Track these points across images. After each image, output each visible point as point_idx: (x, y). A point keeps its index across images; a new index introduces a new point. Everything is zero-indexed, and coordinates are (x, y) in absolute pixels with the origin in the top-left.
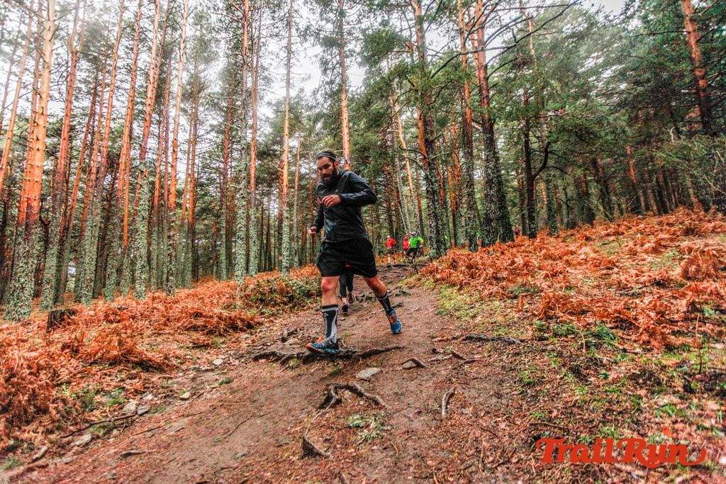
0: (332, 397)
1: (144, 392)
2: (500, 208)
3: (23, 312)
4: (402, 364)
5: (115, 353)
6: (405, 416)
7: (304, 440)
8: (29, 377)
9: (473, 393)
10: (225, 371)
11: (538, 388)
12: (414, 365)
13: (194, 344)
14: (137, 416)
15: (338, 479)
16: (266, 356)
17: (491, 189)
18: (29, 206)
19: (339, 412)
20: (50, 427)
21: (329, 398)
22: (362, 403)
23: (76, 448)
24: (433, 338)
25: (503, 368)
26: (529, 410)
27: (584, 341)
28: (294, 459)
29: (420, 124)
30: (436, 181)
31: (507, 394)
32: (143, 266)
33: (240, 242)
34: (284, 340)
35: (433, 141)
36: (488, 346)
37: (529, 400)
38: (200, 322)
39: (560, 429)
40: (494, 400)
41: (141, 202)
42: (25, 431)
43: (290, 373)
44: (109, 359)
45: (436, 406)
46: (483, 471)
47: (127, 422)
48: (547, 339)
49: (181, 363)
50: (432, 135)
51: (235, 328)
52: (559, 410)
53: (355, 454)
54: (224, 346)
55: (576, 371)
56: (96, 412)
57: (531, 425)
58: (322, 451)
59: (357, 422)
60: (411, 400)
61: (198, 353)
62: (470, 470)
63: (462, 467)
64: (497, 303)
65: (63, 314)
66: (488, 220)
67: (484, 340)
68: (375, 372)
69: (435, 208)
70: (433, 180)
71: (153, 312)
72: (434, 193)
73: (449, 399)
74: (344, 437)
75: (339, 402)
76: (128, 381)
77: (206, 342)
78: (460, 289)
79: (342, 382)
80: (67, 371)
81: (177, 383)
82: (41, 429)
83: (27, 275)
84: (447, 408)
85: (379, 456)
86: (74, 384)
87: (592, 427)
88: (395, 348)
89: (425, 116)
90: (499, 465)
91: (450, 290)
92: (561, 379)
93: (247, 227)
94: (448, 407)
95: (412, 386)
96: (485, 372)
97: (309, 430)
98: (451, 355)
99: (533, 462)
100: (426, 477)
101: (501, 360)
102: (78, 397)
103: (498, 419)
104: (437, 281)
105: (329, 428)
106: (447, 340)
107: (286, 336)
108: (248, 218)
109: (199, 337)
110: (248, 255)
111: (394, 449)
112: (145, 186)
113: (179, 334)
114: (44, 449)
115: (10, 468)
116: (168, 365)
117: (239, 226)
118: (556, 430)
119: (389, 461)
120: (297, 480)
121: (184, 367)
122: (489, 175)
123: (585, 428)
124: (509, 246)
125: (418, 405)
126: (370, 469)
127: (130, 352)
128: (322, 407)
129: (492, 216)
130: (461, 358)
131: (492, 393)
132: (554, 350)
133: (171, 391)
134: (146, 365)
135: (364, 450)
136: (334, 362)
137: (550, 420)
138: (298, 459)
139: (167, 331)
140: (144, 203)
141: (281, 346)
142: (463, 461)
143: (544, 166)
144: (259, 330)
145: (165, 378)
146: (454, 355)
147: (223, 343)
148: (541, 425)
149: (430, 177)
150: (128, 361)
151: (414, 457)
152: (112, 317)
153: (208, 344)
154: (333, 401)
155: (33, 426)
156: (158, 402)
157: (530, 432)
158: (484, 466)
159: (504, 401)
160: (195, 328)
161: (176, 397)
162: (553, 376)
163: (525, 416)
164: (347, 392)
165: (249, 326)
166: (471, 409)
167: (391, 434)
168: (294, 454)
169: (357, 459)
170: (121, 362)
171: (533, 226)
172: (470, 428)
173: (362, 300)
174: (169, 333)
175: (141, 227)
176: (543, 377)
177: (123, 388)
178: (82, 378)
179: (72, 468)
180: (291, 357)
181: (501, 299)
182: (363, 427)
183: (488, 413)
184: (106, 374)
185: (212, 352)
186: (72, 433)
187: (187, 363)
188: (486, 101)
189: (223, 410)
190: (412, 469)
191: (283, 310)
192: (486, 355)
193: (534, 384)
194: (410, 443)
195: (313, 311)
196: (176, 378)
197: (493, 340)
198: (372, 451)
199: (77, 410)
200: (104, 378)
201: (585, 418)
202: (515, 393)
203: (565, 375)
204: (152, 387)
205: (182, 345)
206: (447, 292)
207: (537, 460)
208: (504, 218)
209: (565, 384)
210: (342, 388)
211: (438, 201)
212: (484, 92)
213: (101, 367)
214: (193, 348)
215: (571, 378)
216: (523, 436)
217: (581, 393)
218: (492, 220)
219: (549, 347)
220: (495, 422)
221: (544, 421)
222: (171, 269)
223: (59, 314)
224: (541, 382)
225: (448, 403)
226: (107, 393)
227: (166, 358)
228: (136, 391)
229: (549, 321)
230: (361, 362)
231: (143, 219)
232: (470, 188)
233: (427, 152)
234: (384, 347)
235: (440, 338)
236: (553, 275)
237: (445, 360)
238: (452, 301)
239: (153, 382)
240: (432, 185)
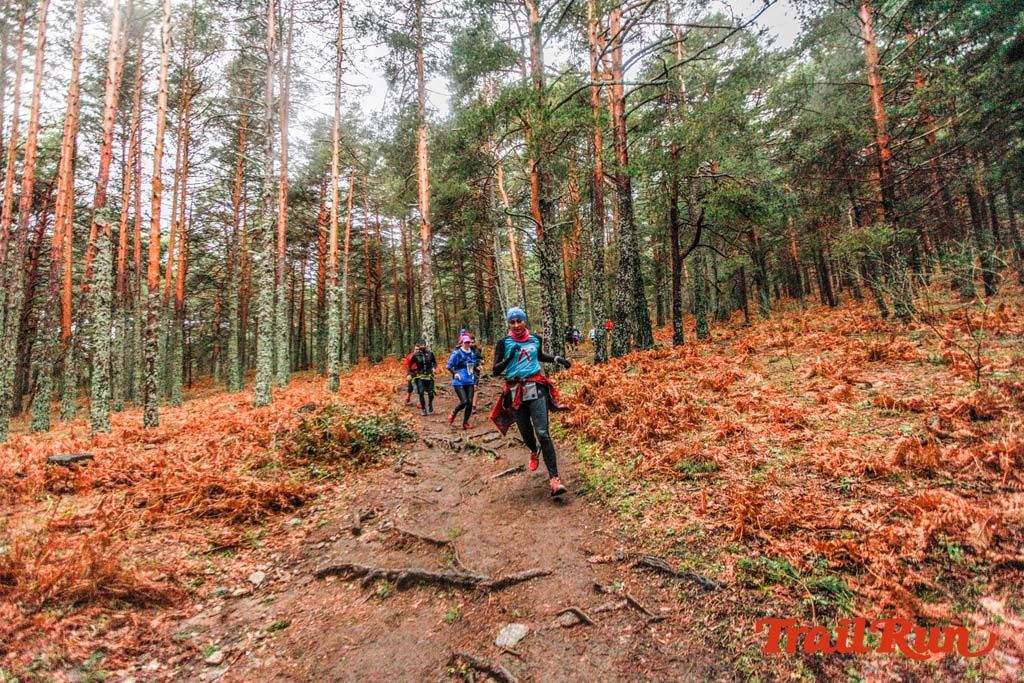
1: (141, 653)
2: (636, 296)
4: (559, 615)
5: (86, 583)
10: (271, 596)
12: (576, 620)
13: (215, 545)
16: (335, 572)
17: (626, 272)
24: (588, 554)
25: (708, 641)
27: (810, 600)
29: (533, 179)
30: (554, 261)
32: (104, 378)
33: (264, 338)
34: (357, 532)
35: (550, 204)
36: (676, 588)
38: (221, 503)
41: (99, 276)
43: (382, 611)
44: (73, 595)
48: (756, 587)
49: (197, 585)
50: (549, 195)
51: (277, 509)
54: (261, 544)
61: (223, 561)
64: (664, 486)
66: (622, 316)
67: (667, 572)
68: (523, 634)
69: (552, 299)
70: (550, 259)
71: (132, 473)
72: (551, 277)
76: (112, 634)
77: (234, 540)
78: (607, 446)
81: (196, 628)
88: (538, 575)
89: (540, 169)
91: (590, 447)
96: (683, 645)
98: (625, 602)
101: (703, 624)
104: (567, 426)
106: (610, 561)
107: (358, 526)
108: (276, 300)
109: (222, 530)
110: (274, 357)
112: (105, 251)
113: (189, 527)
116: (176, 593)
117: (263, 313)
121: (202, 591)
122: (624, 253)
124: (651, 356)
127: (111, 578)
129: (627, 309)
130: (642, 610)
133: (190, 649)
134: (141, 599)
136: (447, 591)
139: (167, 524)
140: (103, 277)
141: (353, 544)
143: (696, 244)
145: (173, 618)
146: (630, 601)
147: (260, 538)
149: (545, 255)
150: (108, 596)
152: (60, 485)
153: (237, 542)
156: (170, 675)
160: (213, 514)
161: (199, 661)
165: (298, 502)
170: (95, 598)
173: (460, 449)
174: (171, 528)
175: (100, 316)
177: (104, 650)
180: (377, 577)
181: (668, 479)
184: (70, 627)
185: (244, 556)
187: (207, 582)
188: (622, 151)
191: (345, 468)
192: (676, 607)
195: (390, 471)
196: (192, 615)
197: (680, 576)
200: (68, 635)
203: (801, 674)
204: (155, 643)
205: (195, 550)
206: (587, 450)
208: (640, 309)
212: (621, 139)
213: (60, 613)
214: (214, 552)
218: (626, 316)
222: (152, 382)
227: (172, 579)
228: (127, 651)
229: (750, 544)
230: (491, 599)
231: (104, 303)
232: (599, 271)
233: (542, 219)
234: (520, 575)
235: (599, 558)
236: (728, 434)
237: (619, 609)
238: (597, 470)
239: (154, 631)
240: (549, 265)
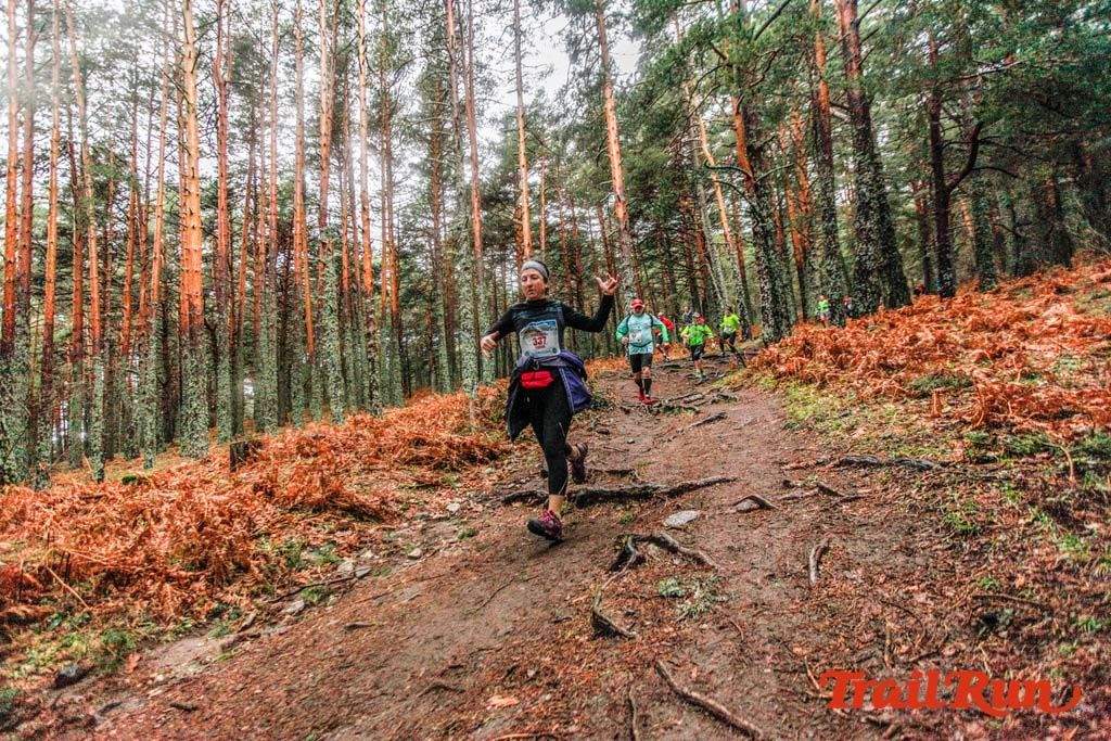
0: (631, 553)
1: (360, 549)
2: (884, 251)
3: (200, 446)
4: (736, 504)
5: (318, 495)
6: (748, 581)
7: (594, 614)
8: (222, 526)
9: (862, 547)
10: (465, 519)
11: (983, 540)
12: (755, 505)
13: (419, 482)
14: (355, 579)
15: (652, 669)
16: (522, 498)
17: (867, 219)
18: (191, 305)
19: (643, 574)
20: (254, 589)
21: (625, 555)
22: (676, 562)
23: (288, 616)
24: (782, 464)
25: (912, 507)
26: (968, 574)
27: (1070, 462)
28: (582, 639)
29: (738, 122)
30: (770, 215)
31: (923, 549)
32: (337, 379)
33: (468, 335)
35: (761, 149)
36: (882, 474)
37: (967, 558)
38: (423, 452)
39: (1033, 605)
40: (900, 559)
41: (327, 288)
42: (227, 592)
44: (311, 504)
45: (799, 567)
46: (893, 666)
47: (345, 586)
48: (989, 460)
49: (404, 510)
50: (758, 139)
51: (473, 460)
52: (1028, 576)
53: (675, 635)
54: (459, 485)
55: (1059, 513)
56: (304, 573)
57: (975, 598)
58: (624, 629)
59: (672, 589)
60: (756, 558)
61: (425, 495)
62: (869, 663)
63: (855, 659)
64: (890, 406)
65: (246, 447)
66: (863, 273)
67: (873, 464)
68: (693, 517)
69: (769, 260)
70: (764, 213)
72: (766, 234)
73: (821, 557)
74: (654, 610)
75: (640, 560)
76: (339, 534)
77: (435, 480)
78: (822, 387)
79: (642, 533)
80: (263, 521)
81: (402, 536)
82: (244, 591)
83: (198, 397)
84: (818, 570)
85: (712, 638)
86: (274, 535)
87: (1101, 605)
88: (720, 481)
89: (745, 109)
90: (921, 658)
91: (804, 389)
92: (1028, 525)
93: (475, 312)
94: (821, 568)
95: (756, 536)
96: (879, 515)
97: (601, 600)
98: (816, 490)
99: (985, 656)
100: (795, 671)
101: (909, 496)
102: (281, 553)
103: (911, 588)
104: (779, 376)
105: (630, 598)
106: (807, 466)
108: (476, 298)
109: (428, 474)
111: (737, 629)
112: (330, 265)
113: (397, 469)
114: (252, 615)
115: (218, 636)
116: (387, 512)
117: (464, 311)
118: (1026, 607)
119: (730, 646)
120: (590, 668)
121: (408, 515)
122: (864, 195)
123: (1086, 605)
124: (903, 313)
125: (768, 565)
126: (702, 657)
127: (336, 494)
128: (616, 567)
129: (870, 265)
130: (835, 494)
131: (895, 547)
132: (1008, 479)
133: (395, 547)
134: (359, 512)
135: (688, 629)
136: (624, 503)
137: (1012, 591)
138: (588, 640)
139: (380, 466)
140: (331, 290)
141: (540, 484)
142: (854, 651)
143: (971, 169)
144: (506, 462)
145: (384, 529)
146: (822, 488)
147: (458, 481)
148: (994, 598)
149: (758, 209)
150: (335, 507)
151: (770, 642)
152: (307, 449)
153: (438, 482)
154: (632, 559)
155: (235, 587)
156: (381, 561)
157: (974, 610)
158: (894, 658)
159: (919, 560)
160: (418, 461)
161: (402, 555)
162: (1010, 520)
163: (961, 584)
164: (651, 546)
165: (492, 456)
166: (860, 571)
167: (728, 607)
168: (580, 633)
169: (678, 641)
170: (326, 508)
171: (948, 276)
172: (862, 600)
173: (658, 412)
174: (384, 469)
175: (330, 323)
176: (992, 523)
177: (334, 542)
178: (281, 528)
179: (287, 641)
181: (897, 401)
182: (682, 597)
183: (892, 578)
184: (310, 524)
186: (281, 599)
187: (412, 508)
188: (855, 67)
189: (469, 573)
190: (769, 659)
192: (878, 488)
193: (975, 534)
194: (760, 621)
195: (584, 432)
196: (400, 529)
197: (889, 464)
198: (702, 630)
199: (282, 569)
200: (309, 529)
201: (1083, 589)
202: (939, 546)
203: (1036, 519)
204: (371, 542)
205: (402, 485)
206: (800, 392)
207: (993, 653)
208: (891, 269)
209: (1037, 534)
210: (644, 540)
211: (773, 247)
212: (852, 50)
213: (304, 515)
214: (418, 488)
215: (1047, 522)
216: (961, 615)
217: (1072, 549)
218: (869, 273)
219: (1001, 474)
220: (907, 592)
221: (999, 592)
222: (374, 380)
223: (242, 448)
224: (987, 529)
225: (819, 562)
226: (315, 548)
227: (383, 503)
228: (350, 546)
229: (996, 431)
230: (667, 503)
231: (332, 311)
232: (829, 221)
233: (752, 168)
234: (701, 481)
235: (794, 465)
236: (994, 357)
237: (807, 497)
238: (809, 407)
239: (370, 535)
240: (763, 221)
